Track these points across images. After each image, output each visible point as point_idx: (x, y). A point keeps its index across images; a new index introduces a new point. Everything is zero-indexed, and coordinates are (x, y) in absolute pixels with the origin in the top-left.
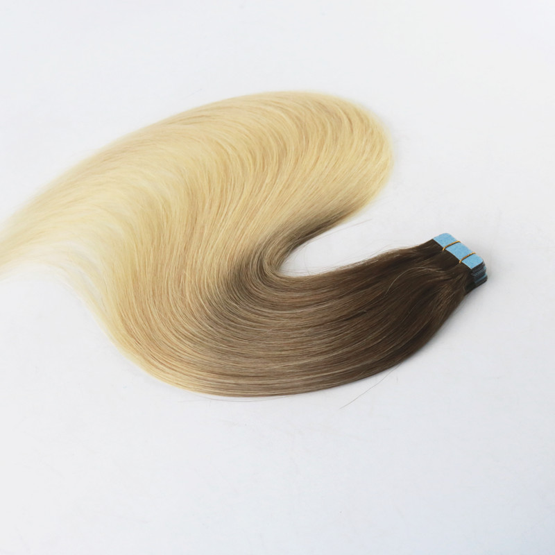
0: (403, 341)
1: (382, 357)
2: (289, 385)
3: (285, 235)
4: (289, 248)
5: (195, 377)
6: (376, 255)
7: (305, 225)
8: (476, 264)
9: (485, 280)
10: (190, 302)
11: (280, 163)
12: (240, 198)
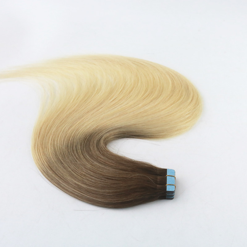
0: (116, 201)
1: (105, 201)
2: (66, 188)
3: (124, 130)
4: (121, 136)
5: (41, 162)
6: (140, 161)
7: (134, 131)
8: (171, 190)
9: (172, 199)
10: (68, 133)
11: (152, 101)
12: (124, 105)
